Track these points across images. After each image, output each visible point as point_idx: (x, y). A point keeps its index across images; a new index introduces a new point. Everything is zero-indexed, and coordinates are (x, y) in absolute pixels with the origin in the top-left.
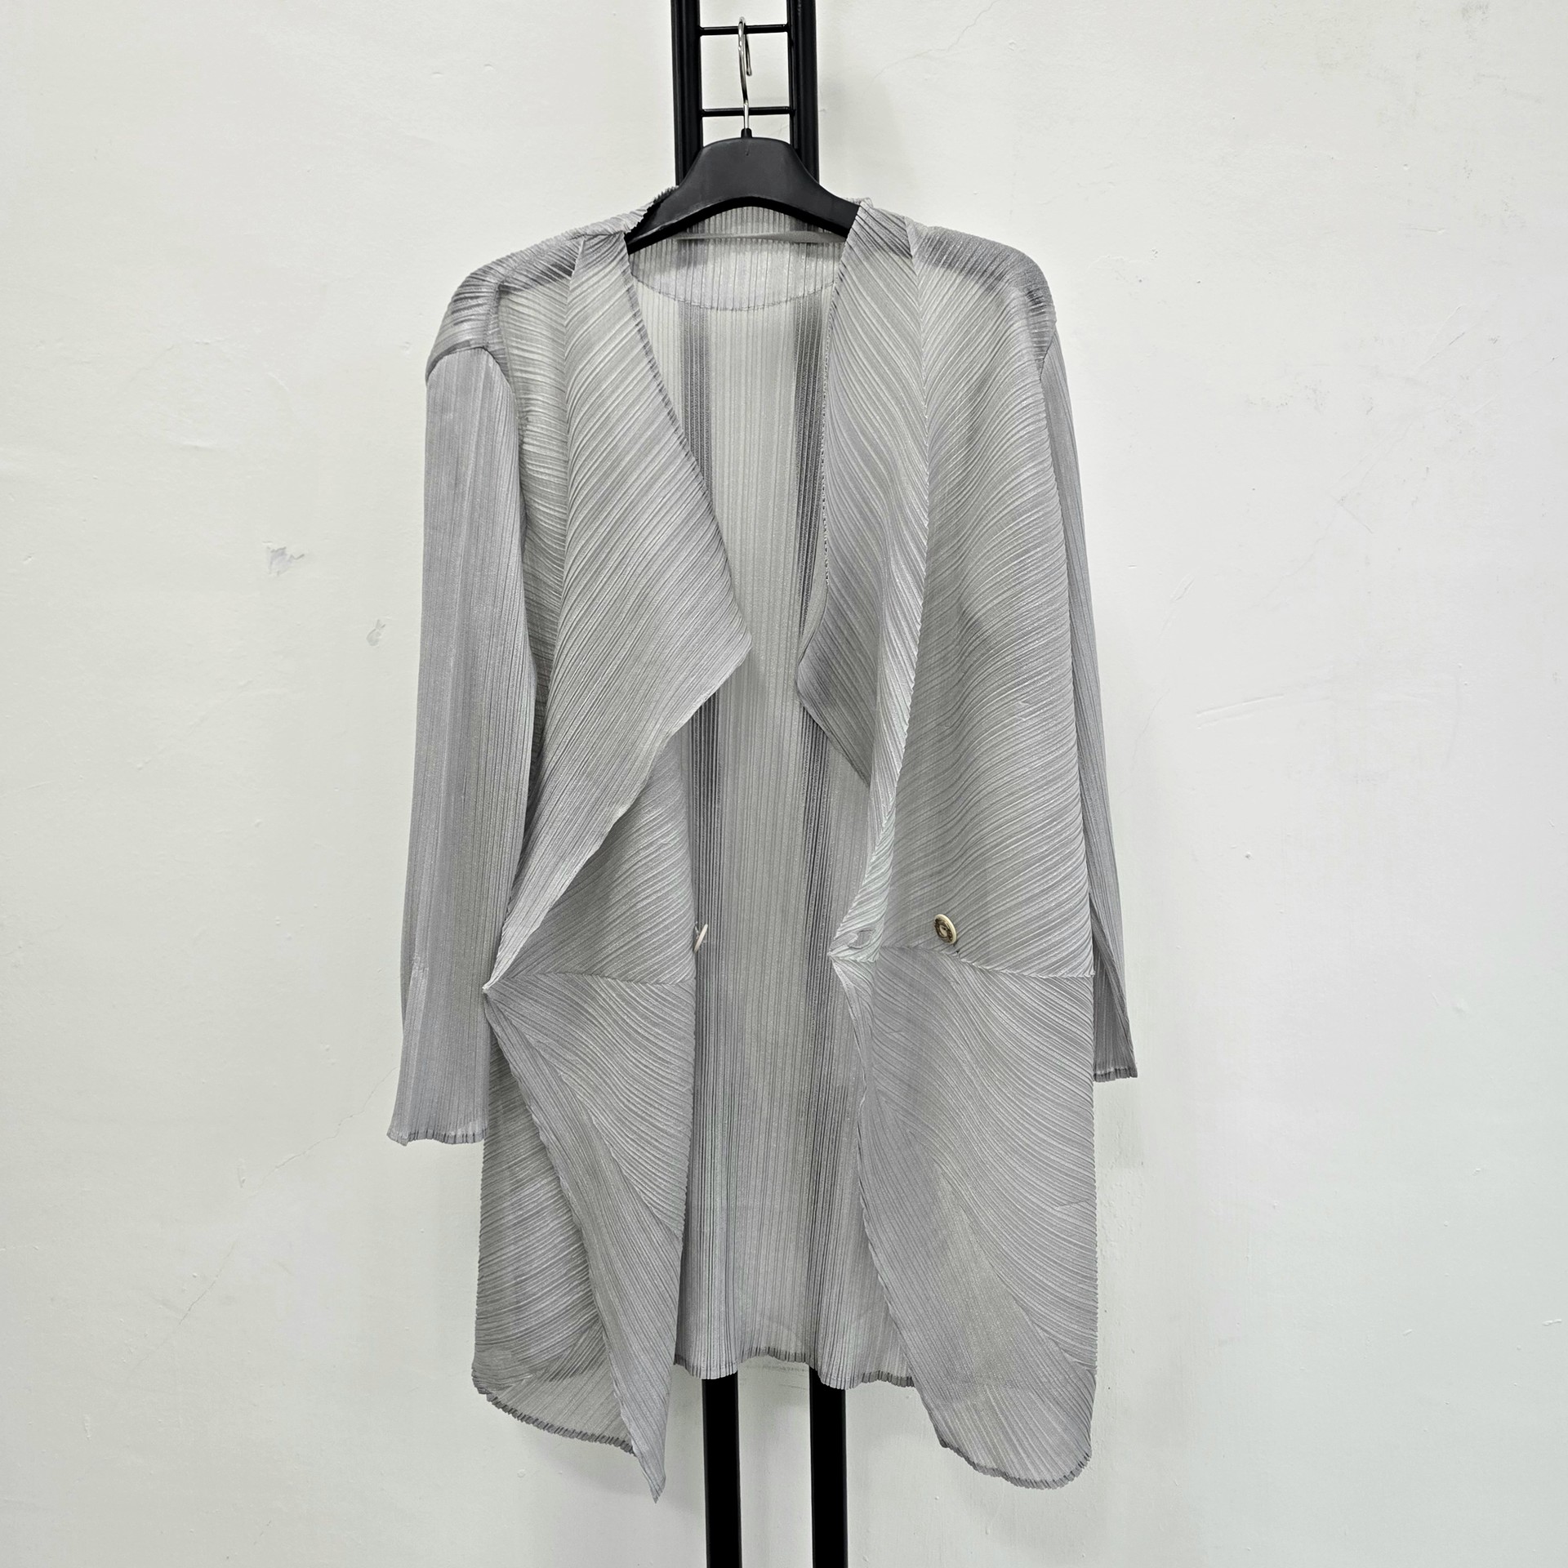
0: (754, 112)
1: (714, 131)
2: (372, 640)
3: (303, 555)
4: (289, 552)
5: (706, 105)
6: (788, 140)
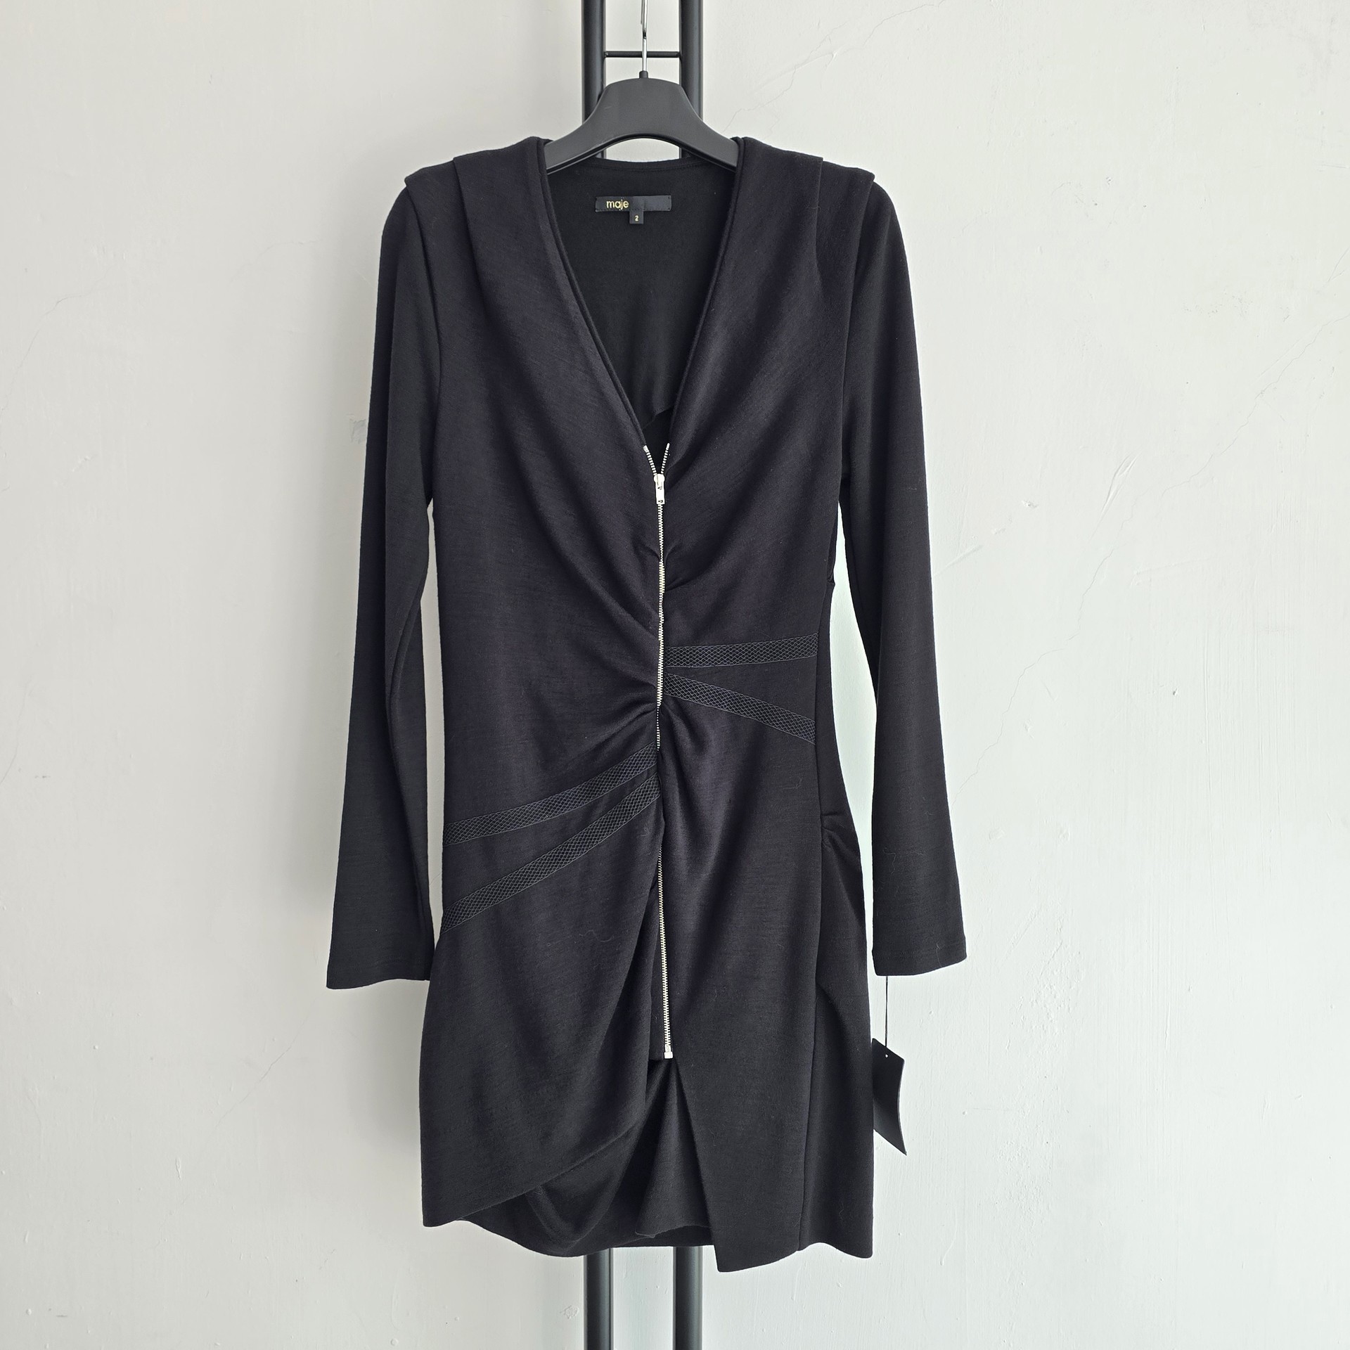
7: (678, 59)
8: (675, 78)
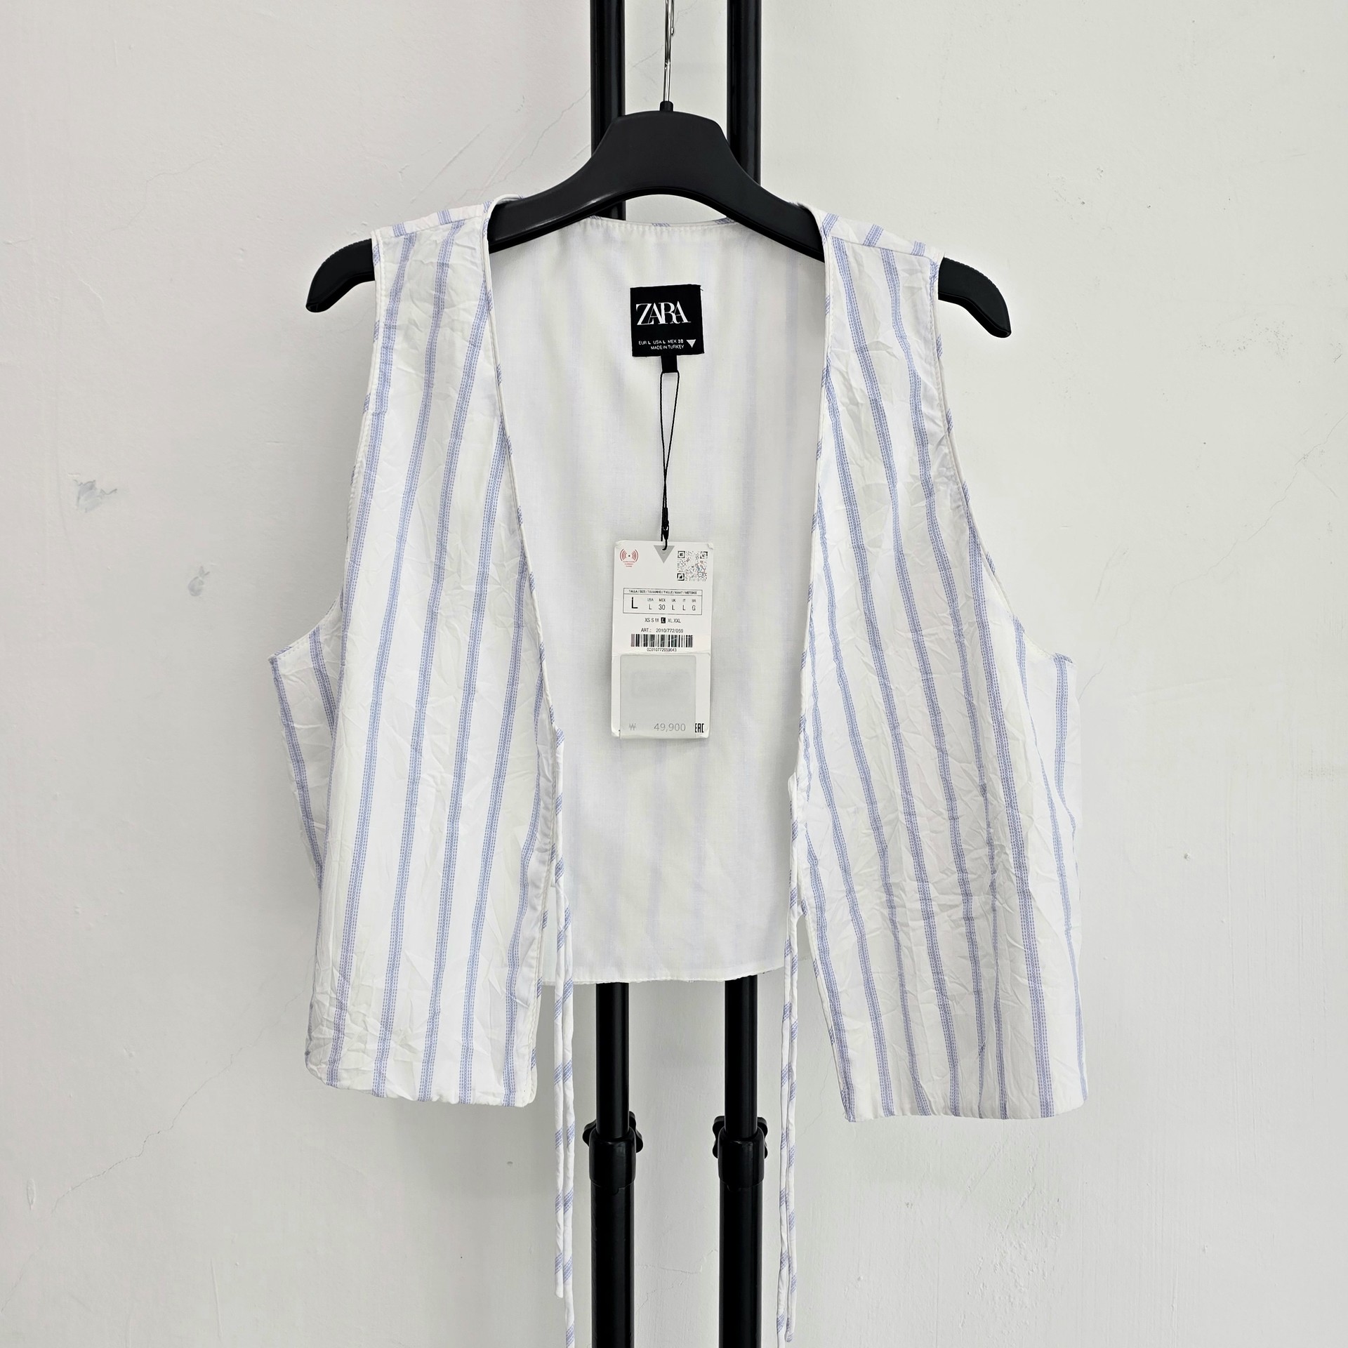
2: (195, 590)
3: (116, 490)
4: (98, 485)
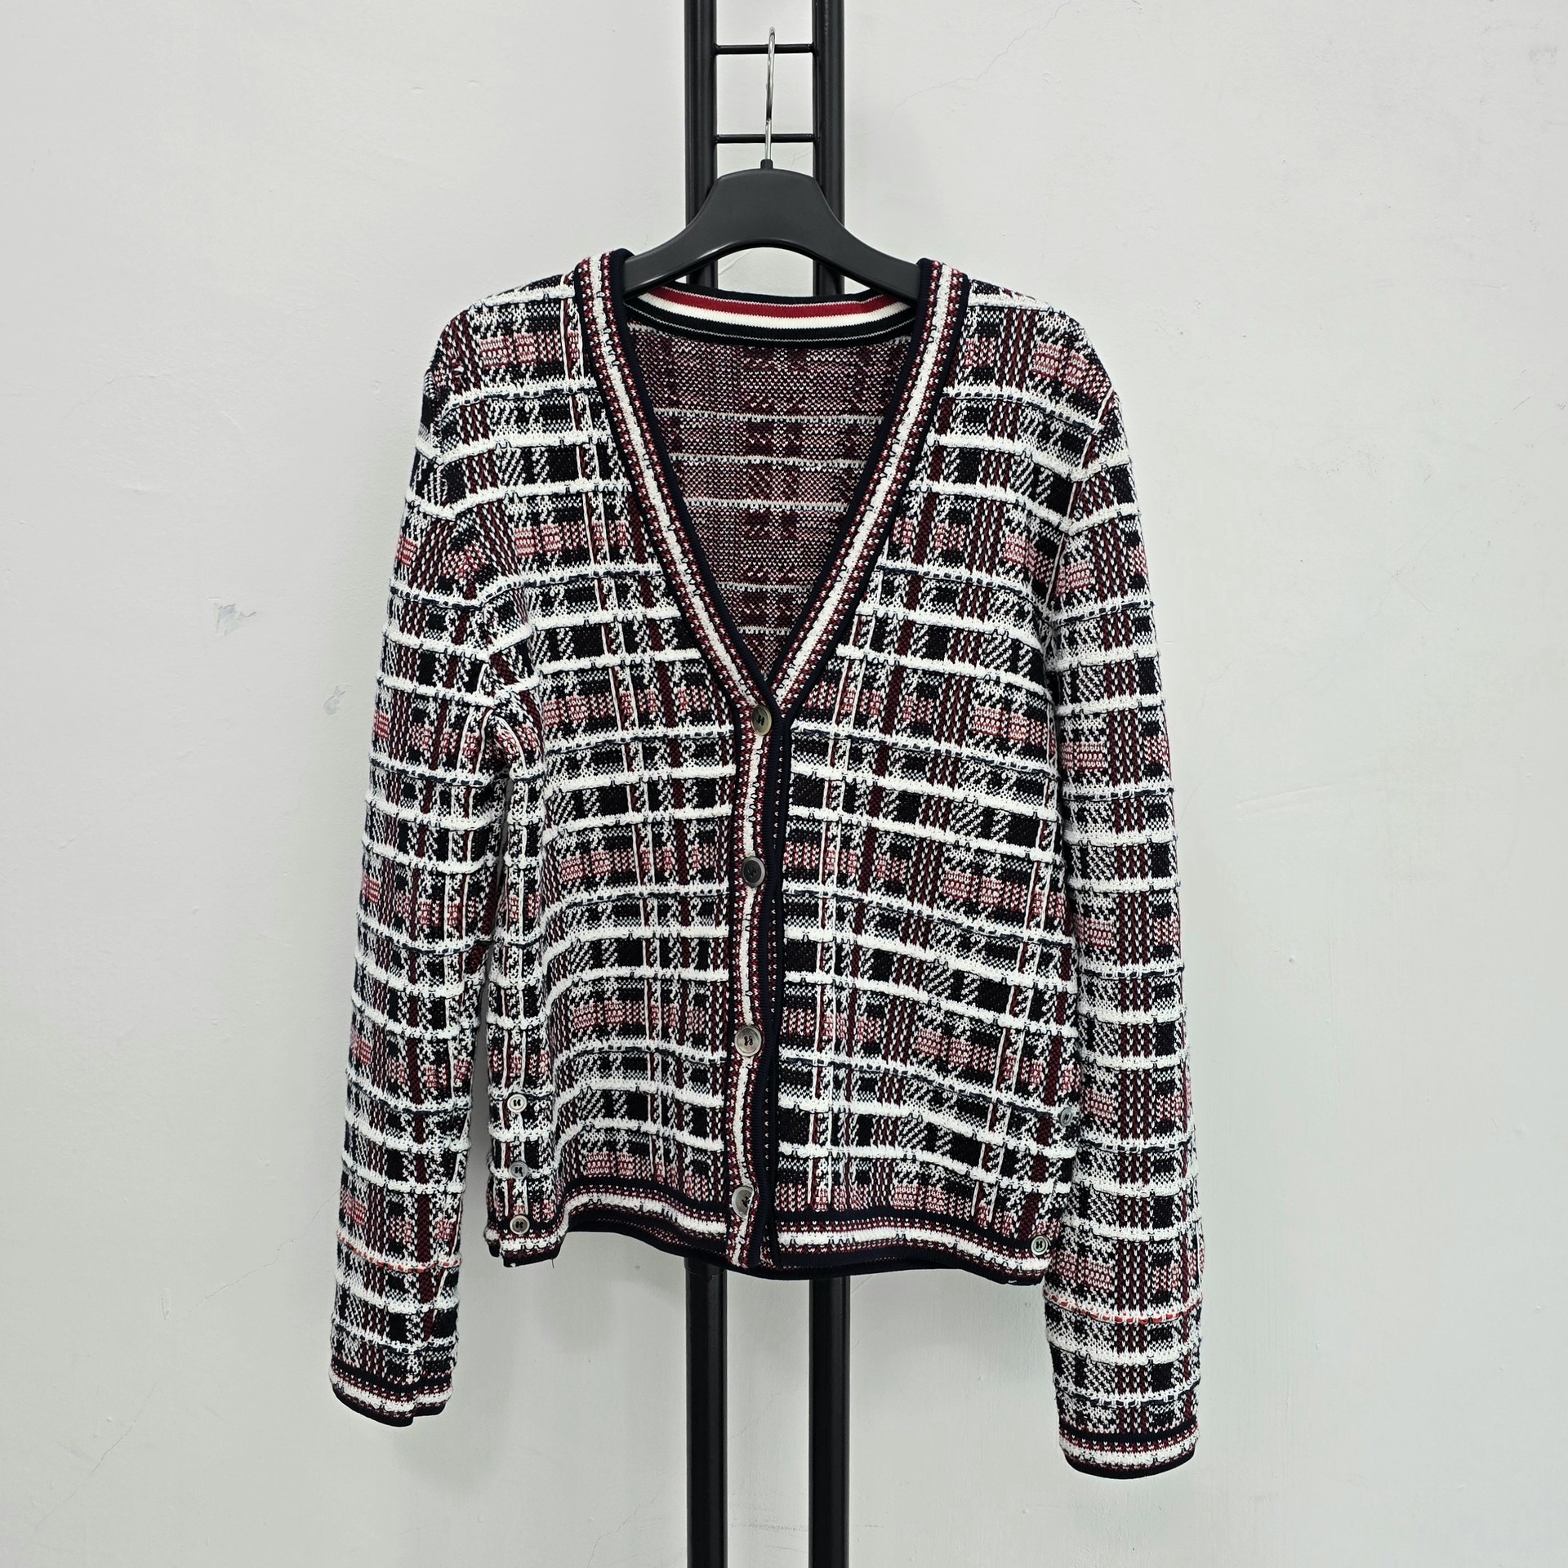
0: (777, 139)
1: (730, 161)
3: (258, 612)
4: (239, 608)
5: (721, 131)
6: (811, 175)
7: (810, 145)
8: (807, 168)
